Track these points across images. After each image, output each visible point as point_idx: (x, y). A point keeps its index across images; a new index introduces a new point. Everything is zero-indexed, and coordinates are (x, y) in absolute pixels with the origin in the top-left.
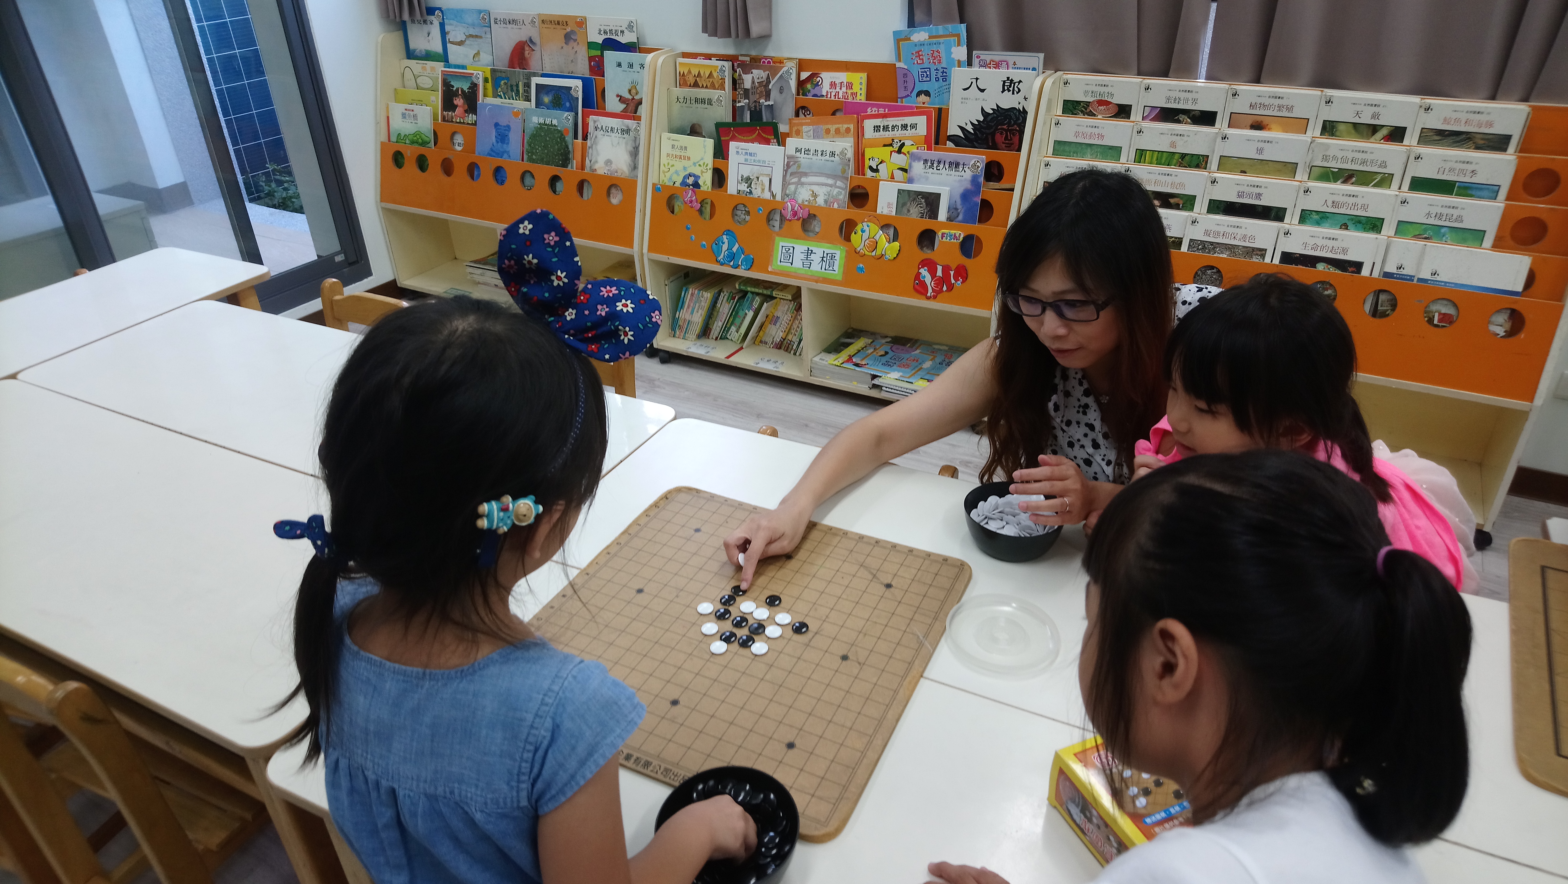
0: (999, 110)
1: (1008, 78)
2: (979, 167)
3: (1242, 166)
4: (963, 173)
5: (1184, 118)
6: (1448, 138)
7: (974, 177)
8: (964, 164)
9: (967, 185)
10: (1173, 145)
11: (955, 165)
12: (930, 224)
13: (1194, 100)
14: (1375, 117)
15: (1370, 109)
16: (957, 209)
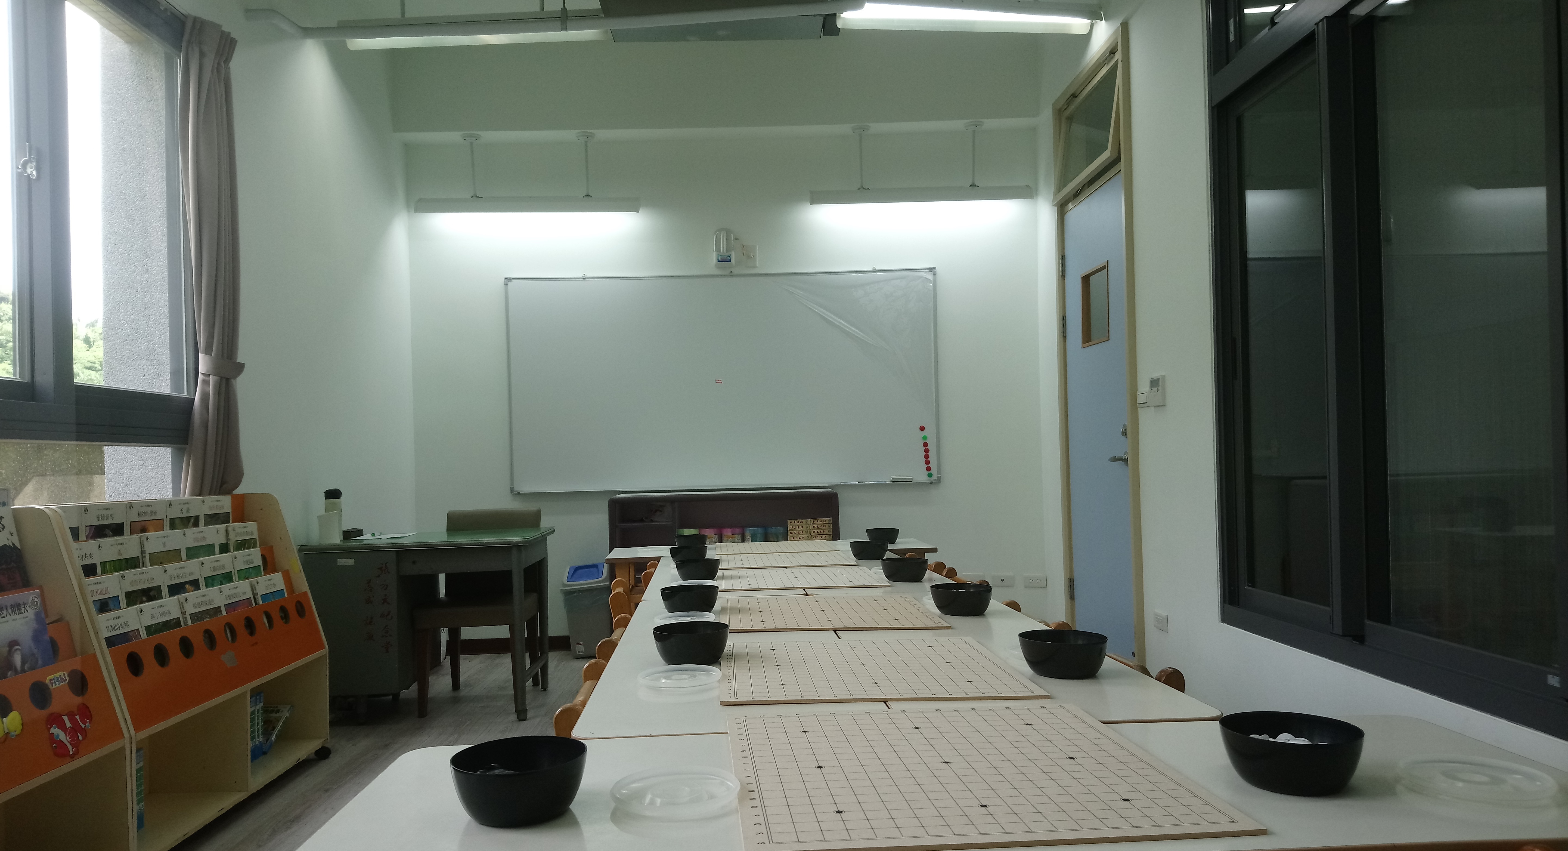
2: (37, 603)
3: (160, 558)
4: (26, 614)
5: (108, 532)
6: (213, 519)
7: (37, 615)
8: (24, 604)
9: (34, 625)
10: (120, 553)
11: (17, 607)
12: (32, 677)
13: (112, 515)
14: (188, 511)
15: (185, 507)
16: (33, 655)
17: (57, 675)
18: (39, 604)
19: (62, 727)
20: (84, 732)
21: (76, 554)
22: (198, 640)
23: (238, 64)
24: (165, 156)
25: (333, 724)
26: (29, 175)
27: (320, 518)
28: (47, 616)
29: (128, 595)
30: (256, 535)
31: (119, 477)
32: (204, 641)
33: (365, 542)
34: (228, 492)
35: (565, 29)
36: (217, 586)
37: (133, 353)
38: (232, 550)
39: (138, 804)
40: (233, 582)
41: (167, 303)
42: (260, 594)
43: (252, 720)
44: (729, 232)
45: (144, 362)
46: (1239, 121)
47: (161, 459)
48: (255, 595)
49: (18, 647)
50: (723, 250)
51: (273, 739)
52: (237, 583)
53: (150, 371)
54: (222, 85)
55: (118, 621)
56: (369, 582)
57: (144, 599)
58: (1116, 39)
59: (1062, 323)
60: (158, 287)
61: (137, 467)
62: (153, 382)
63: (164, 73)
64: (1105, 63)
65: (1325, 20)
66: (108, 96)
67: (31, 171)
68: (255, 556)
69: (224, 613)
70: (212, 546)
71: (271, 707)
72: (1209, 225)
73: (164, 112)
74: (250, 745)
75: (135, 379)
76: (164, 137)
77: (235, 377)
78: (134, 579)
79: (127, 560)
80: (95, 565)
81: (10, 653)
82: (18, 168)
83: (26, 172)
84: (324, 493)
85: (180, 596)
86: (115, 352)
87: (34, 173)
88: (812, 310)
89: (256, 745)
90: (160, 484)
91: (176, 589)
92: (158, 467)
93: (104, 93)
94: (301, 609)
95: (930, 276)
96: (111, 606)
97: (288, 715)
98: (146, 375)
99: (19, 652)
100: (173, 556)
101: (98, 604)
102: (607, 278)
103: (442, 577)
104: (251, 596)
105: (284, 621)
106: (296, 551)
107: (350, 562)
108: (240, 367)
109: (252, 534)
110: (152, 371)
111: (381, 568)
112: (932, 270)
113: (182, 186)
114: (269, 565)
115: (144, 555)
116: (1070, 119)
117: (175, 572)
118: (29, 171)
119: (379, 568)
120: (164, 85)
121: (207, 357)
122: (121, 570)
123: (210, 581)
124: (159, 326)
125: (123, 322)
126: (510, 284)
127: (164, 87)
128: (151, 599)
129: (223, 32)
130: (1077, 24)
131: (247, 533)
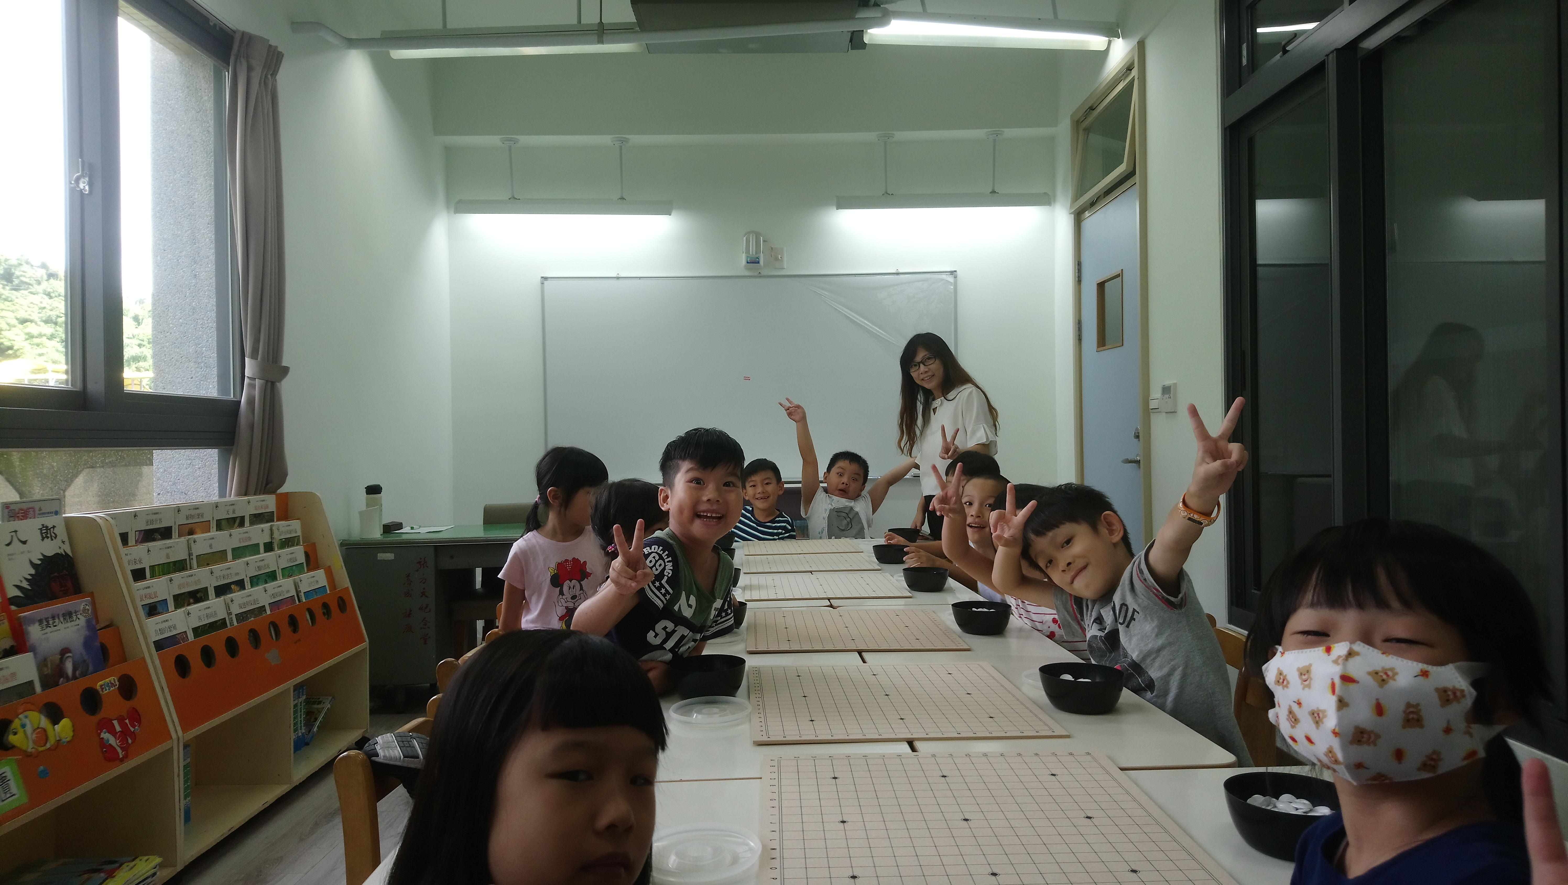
0: (46, 559)
1: (43, 525)
2: (88, 610)
3: (206, 560)
4: (78, 622)
5: (158, 536)
6: (258, 518)
7: (88, 622)
8: (76, 612)
9: (85, 632)
10: (168, 557)
11: (68, 615)
12: (84, 683)
13: (160, 520)
14: (234, 512)
15: (232, 508)
16: (84, 661)
17: (107, 680)
18: (90, 612)
19: (112, 731)
20: (133, 735)
21: (125, 560)
22: (243, 640)
23: (285, 78)
24: (213, 165)
25: (373, 712)
26: (81, 190)
27: (361, 513)
28: (97, 622)
29: (177, 598)
30: (299, 533)
31: (168, 476)
32: (249, 640)
33: (404, 537)
34: (273, 492)
35: (601, 41)
36: (262, 584)
37: (181, 356)
38: (276, 549)
39: (185, 799)
40: (277, 580)
41: (215, 308)
42: (302, 592)
43: (295, 712)
44: (758, 235)
45: (192, 364)
46: (1251, 142)
47: (207, 458)
48: (298, 592)
49: (69, 654)
50: (752, 252)
51: (315, 730)
52: (281, 581)
53: (198, 373)
54: (269, 98)
55: (166, 625)
56: (408, 576)
57: (192, 601)
58: (1133, 57)
59: (1077, 326)
60: (205, 292)
61: (185, 466)
62: (200, 384)
63: (212, 85)
64: (1121, 79)
65: (1335, 52)
66: (159, 106)
67: (84, 185)
68: (298, 553)
69: (268, 612)
70: (257, 545)
71: (313, 698)
72: (1220, 241)
73: (213, 122)
74: (293, 736)
75: (183, 381)
76: (212, 146)
77: (280, 380)
78: (182, 582)
79: (175, 562)
80: (144, 569)
81: (62, 661)
82: (71, 183)
83: (78, 187)
84: (365, 488)
85: (226, 597)
86: (163, 354)
87: (87, 188)
88: (837, 310)
89: (298, 737)
90: (207, 483)
91: (222, 590)
92: (205, 466)
93: (154, 103)
94: (342, 604)
95: (951, 279)
96: (160, 609)
97: (329, 706)
98: (194, 377)
99: (70, 660)
100: (221, 556)
101: (147, 609)
102: (640, 278)
103: (479, 572)
104: (293, 593)
105: (326, 616)
106: (336, 545)
107: (390, 556)
108: (285, 371)
109: (296, 532)
110: (200, 373)
111: (419, 563)
112: (953, 273)
113: (230, 195)
114: (312, 561)
115: (191, 557)
116: (1087, 130)
117: (220, 573)
118: (81, 186)
119: (417, 563)
120: (212, 96)
121: (253, 361)
122: (169, 573)
123: (255, 581)
124: (207, 330)
125: (171, 325)
126: (546, 282)
127: (212, 98)
128: (198, 600)
129: (270, 46)
130: (1095, 42)
131: (290, 532)
